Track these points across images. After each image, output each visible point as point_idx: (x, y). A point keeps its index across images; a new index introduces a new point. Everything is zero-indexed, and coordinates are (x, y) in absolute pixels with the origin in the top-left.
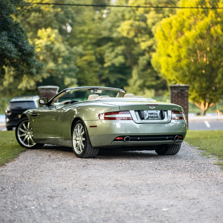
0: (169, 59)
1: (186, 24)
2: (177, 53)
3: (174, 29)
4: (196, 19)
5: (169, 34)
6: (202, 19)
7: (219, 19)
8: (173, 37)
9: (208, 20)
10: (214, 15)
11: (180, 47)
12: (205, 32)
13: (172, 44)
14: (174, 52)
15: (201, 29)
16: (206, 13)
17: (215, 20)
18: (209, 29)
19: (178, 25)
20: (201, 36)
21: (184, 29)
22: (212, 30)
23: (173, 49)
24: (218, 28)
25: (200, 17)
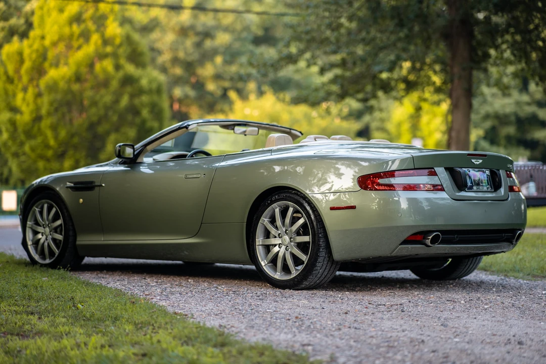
0: (17, 116)
1: (51, 54)
2: (32, 107)
3: (27, 64)
4: (69, 47)
5: (17, 71)
6: (79, 48)
7: (109, 49)
8: (25, 79)
9: (89, 49)
10: (100, 42)
11: (39, 95)
12: (84, 70)
13: (25, 90)
14: (28, 105)
15: (79, 65)
16: (86, 36)
17: (101, 50)
18: (91, 66)
19: (34, 56)
20: (78, 78)
21: (46, 65)
22: (98, 67)
23: (24, 99)
24: (108, 65)
25: (75, 44)
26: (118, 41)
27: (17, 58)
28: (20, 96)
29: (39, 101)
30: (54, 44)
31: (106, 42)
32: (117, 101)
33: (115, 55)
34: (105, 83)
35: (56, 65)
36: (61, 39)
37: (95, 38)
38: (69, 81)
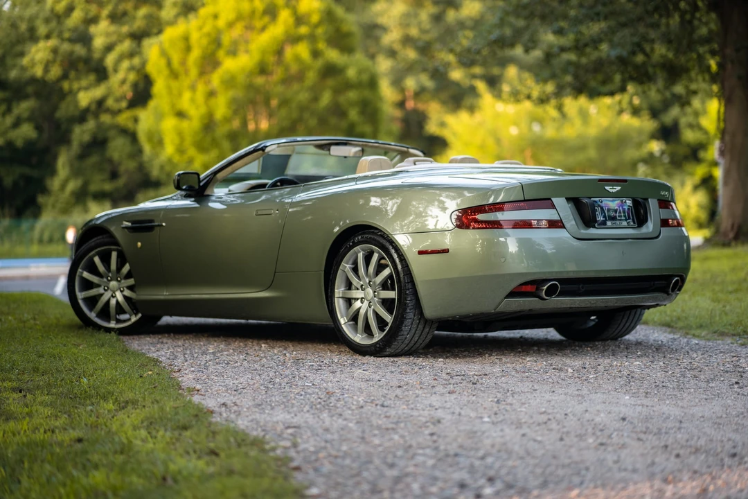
0: (185, 124)
1: (226, 39)
2: (203, 110)
3: (196, 54)
4: (249, 28)
5: (183, 63)
6: (263, 29)
7: (303, 30)
8: (194, 72)
9: (277, 30)
10: (291, 21)
11: (211, 94)
12: (271, 59)
13: (193, 88)
14: (197, 108)
15: (264, 52)
16: (271, 12)
17: (293, 32)
18: (280, 52)
19: (205, 41)
20: (263, 69)
21: (221, 54)
22: (289, 53)
23: (193, 100)
24: (303, 50)
25: (258, 24)
26: (315, 18)
27: (181, 45)
28: (187, 95)
29: (213, 101)
30: (231, 25)
31: (299, 20)
32: (316, 99)
33: (312, 38)
34: (300, 77)
35: (233, 53)
36: (239, 17)
37: (285, 16)
38: (251, 74)
